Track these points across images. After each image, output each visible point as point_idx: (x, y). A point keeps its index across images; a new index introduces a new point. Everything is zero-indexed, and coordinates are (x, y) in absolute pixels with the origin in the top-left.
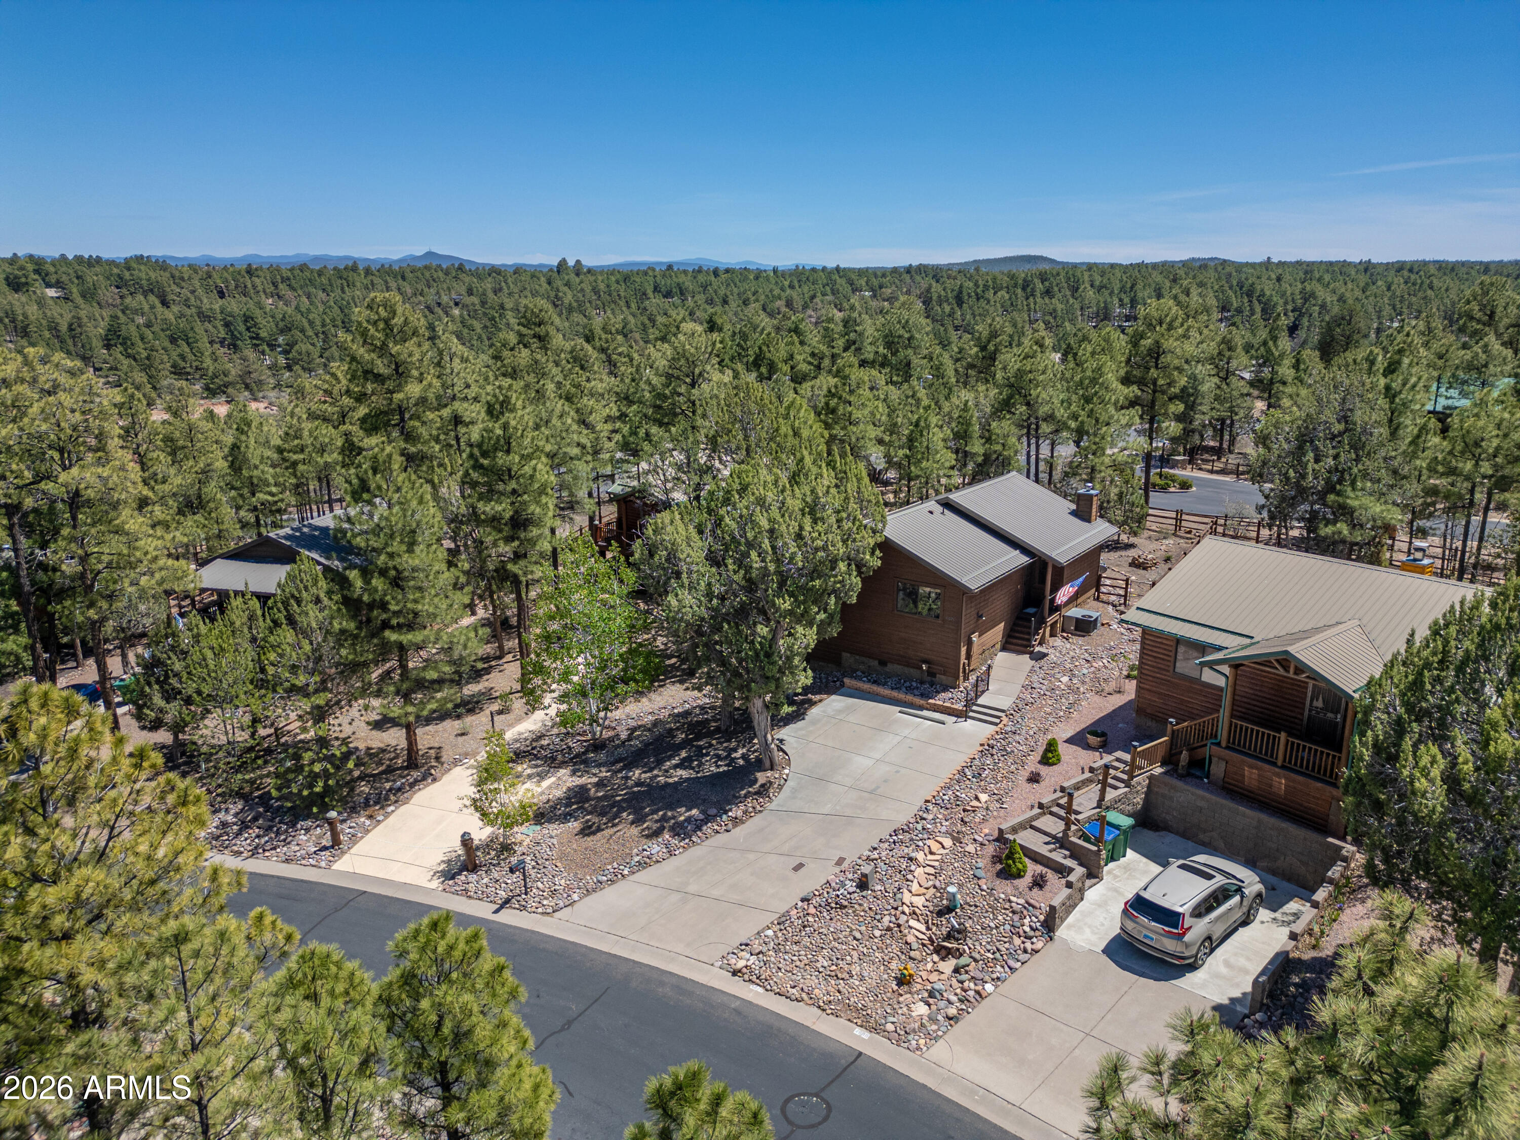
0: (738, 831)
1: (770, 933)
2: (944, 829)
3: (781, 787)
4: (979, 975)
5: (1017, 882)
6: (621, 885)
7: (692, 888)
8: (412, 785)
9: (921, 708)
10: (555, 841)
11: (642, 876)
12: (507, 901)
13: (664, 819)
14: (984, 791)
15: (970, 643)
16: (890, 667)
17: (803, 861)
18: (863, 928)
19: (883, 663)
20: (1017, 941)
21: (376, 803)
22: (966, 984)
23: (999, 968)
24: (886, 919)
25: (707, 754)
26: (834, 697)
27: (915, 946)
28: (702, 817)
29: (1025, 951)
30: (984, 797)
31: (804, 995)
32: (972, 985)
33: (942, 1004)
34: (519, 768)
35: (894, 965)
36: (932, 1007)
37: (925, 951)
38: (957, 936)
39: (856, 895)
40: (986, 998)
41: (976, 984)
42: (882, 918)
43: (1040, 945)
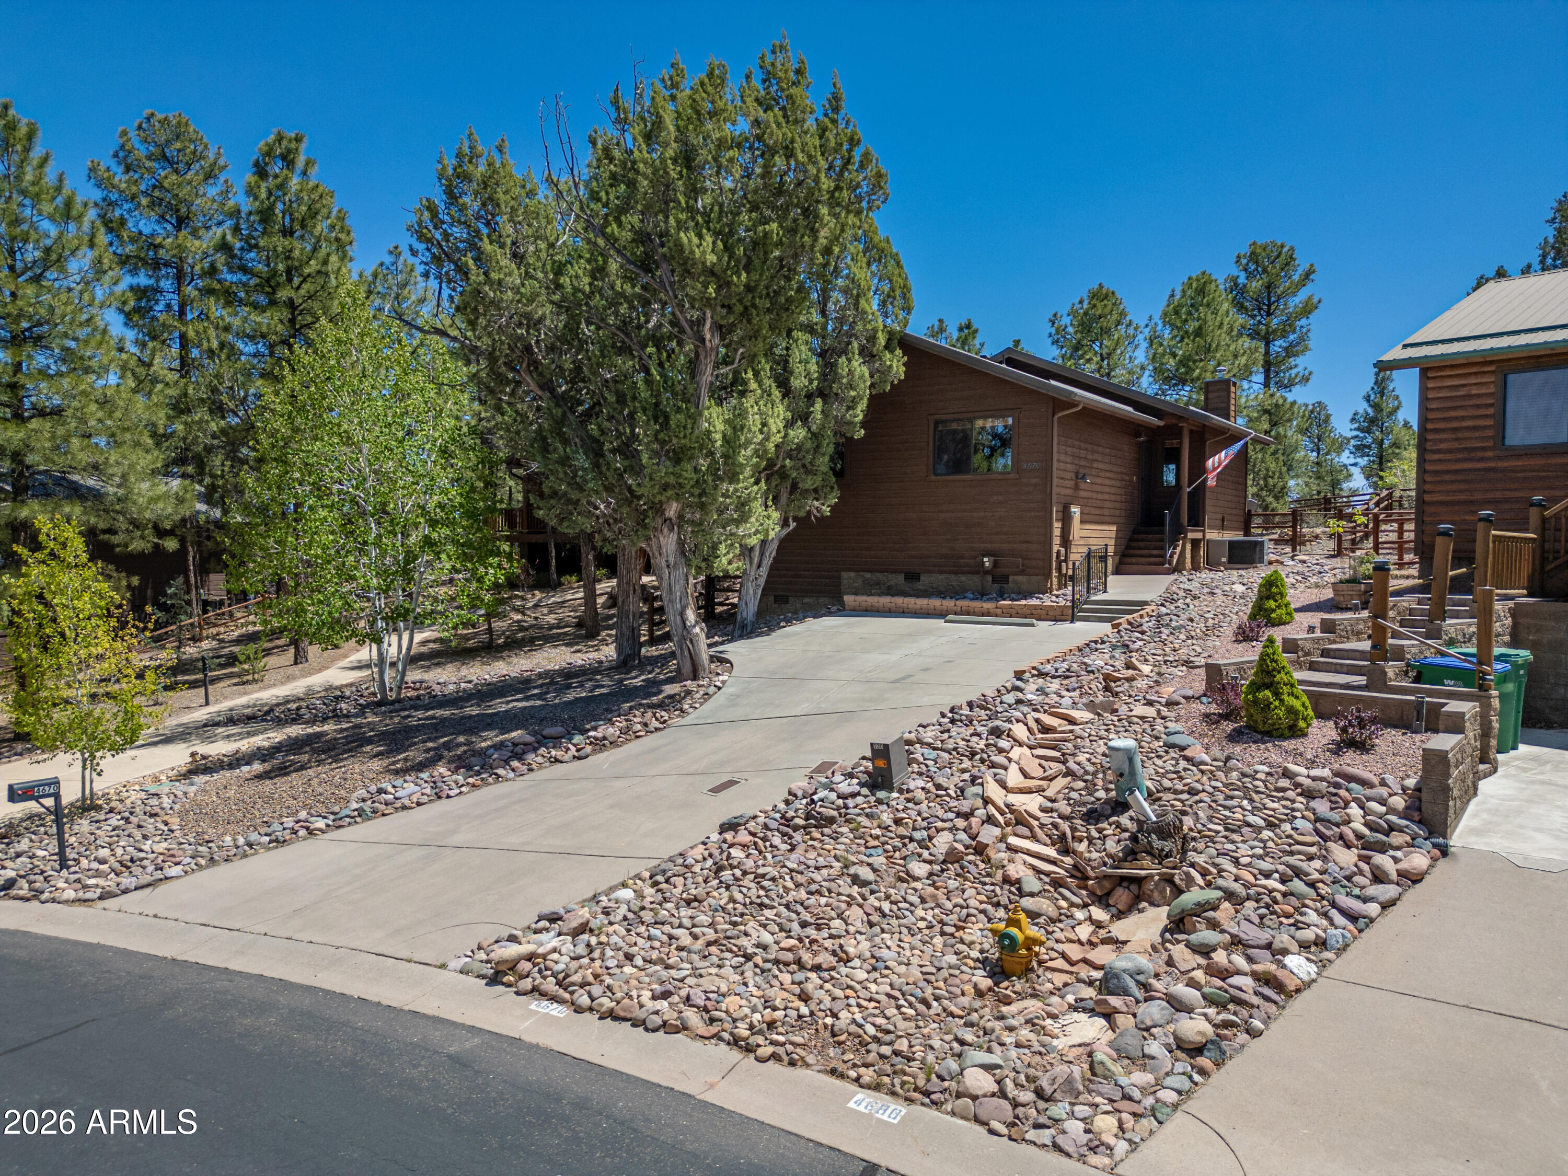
0: (604, 758)
1: (625, 893)
3: (707, 696)
4: (1255, 935)
5: (1291, 743)
7: (460, 838)
16: (926, 581)
17: (738, 776)
18: (879, 861)
20: (1345, 856)
23: (1312, 917)
24: (943, 839)
26: (822, 619)
28: (529, 739)
30: (1144, 666)
36: (1120, 1019)
37: (1065, 898)
38: (1157, 844)
39: (860, 799)
40: (1298, 991)
41: (1250, 960)
42: (931, 838)
43: (1418, 860)
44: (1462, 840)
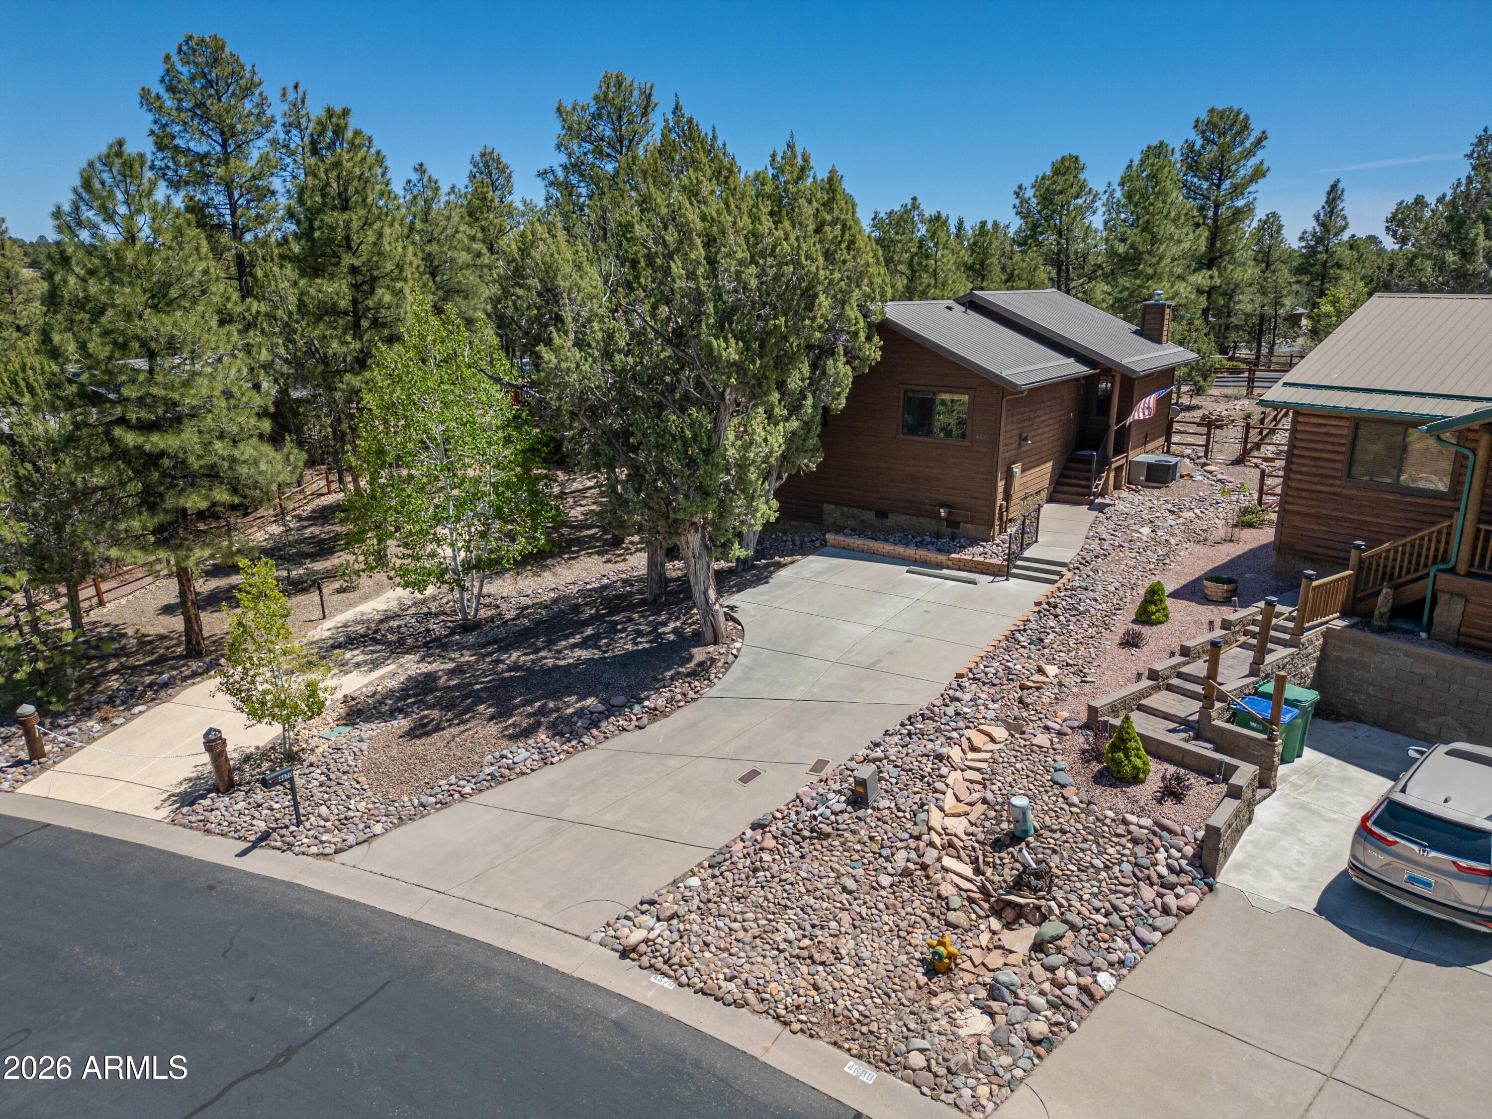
0: (658, 728)
1: (695, 882)
2: (991, 714)
3: (727, 666)
4: (1084, 956)
5: (1132, 790)
6: (458, 810)
7: (571, 812)
8: (185, 679)
9: (939, 566)
10: (364, 746)
11: (495, 795)
12: (265, 836)
13: (542, 711)
14: (1051, 661)
15: (1009, 477)
16: (893, 519)
17: (758, 766)
18: (859, 872)
19: (882, 514)
20: (1148, 893)
21: (123, 703)
22: (1060, 973)
23: (1120, 943)
24: (901, 856)
25: (624, 630)
26: (811, 557)
27: (955, 902)
28: (601, 707)
29: (1166, 911)
30: (1052, 670)
31: (750, 996)
32: (1072, 975)
33: (1018, 1012)
34: (348, 655)
35: (917, 937)
36: (998, 1018)
37: (975, 912)
38: (1034, 882)
39: (846, 815)
40: (1101, 999)
41: (1078, 974)
42: (893, 855)
43: (1191, 899)
44: (1226, 876)
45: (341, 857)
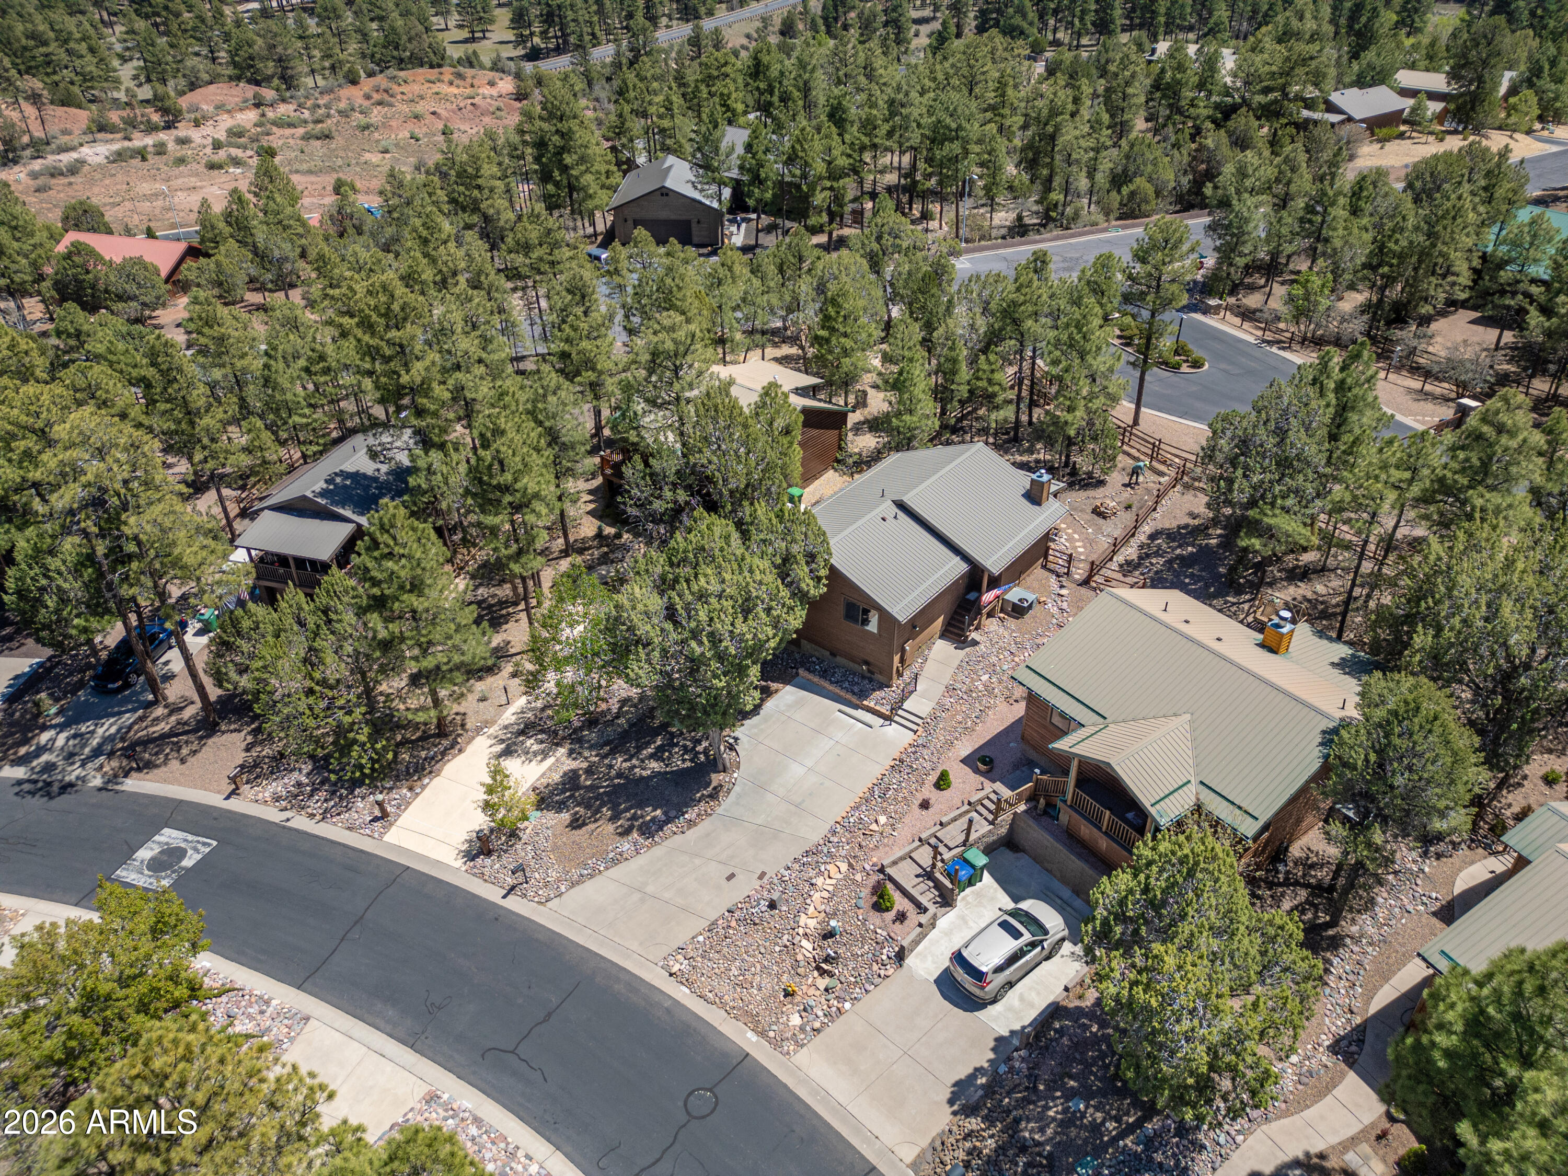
0: (692, 834)
1: (701, 938)
2: (844, 853)
3: (729, 791)
4: (842, 995)
5: (885, 915)
6: (598, 879)
7: (650, 889)
8: (444, 754)
9: (856, 707)
10: (550, 832)
11: (614, 872)
12: (513, 888)
13: (634, 818)
14: (884, 811)
15: (903, 651)
16: (840, 660)
17: (736, 871)
18: (768, 944)
20: (875, 967)
21: (416, 771)
23: (857, 990)
24: (786, 937)
25: (677, 745)
27: (802, 962)
29: (879, 976)
30: (883, 819)
31: (717, 999)
32: (835, 1003)
33: (811, 1017)
34: (529, 742)
35: (784, 979)
36: (804, 1018)
37: (809, 969)
38: (831, 961)
39: (767, 913)
40: (844, 1013)
41: (838, 1002)
43: (891, 971)
44: (910, 961)
45: (549, 904)
